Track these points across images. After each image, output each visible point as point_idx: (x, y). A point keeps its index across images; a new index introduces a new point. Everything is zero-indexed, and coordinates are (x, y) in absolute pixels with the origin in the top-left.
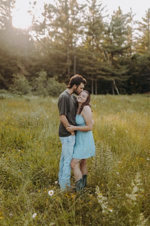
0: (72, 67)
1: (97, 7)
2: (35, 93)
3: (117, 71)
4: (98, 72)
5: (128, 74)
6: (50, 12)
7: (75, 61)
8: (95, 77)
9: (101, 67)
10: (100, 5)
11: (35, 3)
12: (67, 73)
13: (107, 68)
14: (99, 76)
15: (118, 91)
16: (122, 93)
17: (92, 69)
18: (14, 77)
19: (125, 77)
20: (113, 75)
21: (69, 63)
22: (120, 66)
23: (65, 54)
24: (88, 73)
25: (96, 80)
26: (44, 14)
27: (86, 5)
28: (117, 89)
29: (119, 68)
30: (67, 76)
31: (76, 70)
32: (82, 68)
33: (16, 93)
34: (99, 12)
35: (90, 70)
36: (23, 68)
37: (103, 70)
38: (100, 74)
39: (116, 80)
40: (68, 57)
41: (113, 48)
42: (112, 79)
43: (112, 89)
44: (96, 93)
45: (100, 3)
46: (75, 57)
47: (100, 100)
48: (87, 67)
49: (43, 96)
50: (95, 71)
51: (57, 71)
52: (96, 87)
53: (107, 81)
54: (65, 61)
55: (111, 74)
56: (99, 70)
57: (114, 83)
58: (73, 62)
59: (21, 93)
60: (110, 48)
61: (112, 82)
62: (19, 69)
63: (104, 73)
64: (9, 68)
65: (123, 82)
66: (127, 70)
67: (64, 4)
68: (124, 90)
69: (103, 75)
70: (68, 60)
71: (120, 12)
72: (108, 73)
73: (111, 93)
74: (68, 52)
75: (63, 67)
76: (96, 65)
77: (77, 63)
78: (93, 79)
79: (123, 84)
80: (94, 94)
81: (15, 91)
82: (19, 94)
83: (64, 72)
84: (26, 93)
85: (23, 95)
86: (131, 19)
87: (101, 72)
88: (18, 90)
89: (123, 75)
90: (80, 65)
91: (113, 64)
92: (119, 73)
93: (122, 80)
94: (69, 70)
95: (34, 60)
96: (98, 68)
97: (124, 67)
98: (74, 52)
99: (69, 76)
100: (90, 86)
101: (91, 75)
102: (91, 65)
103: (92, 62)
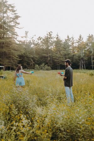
0: (50, 60)
1: (59, 38)
4: (60, 62)
8: (59, 64)
11: (35, 35)
12: (48, 62)
14: (60, 63)
17: (58, 61)
21: (49, 59)
23: (47, 56)
24: (56, 62)
31: (52, 61)
32: (54, 60)
35: (57, 61)
37: (62, 61)
40: (49, 56)
46: (51, 57)
50: (59, 61)
51: (44, 62)
54: (47, 58)
56: (60, 61)
60: (64, 53)
62: (31, 61)
63: (62, 62)
64: (28, 61)
71: (68, 37)
75: (47, 60)
78: (58, 64)
80: (59, 69)
83: (47, 62)
95: (36, 58)
98: (51, 54)
99: (49, 63)
100: (57, 67)
101: (57, 63)
102: (57, 60)
103: (57, 58)
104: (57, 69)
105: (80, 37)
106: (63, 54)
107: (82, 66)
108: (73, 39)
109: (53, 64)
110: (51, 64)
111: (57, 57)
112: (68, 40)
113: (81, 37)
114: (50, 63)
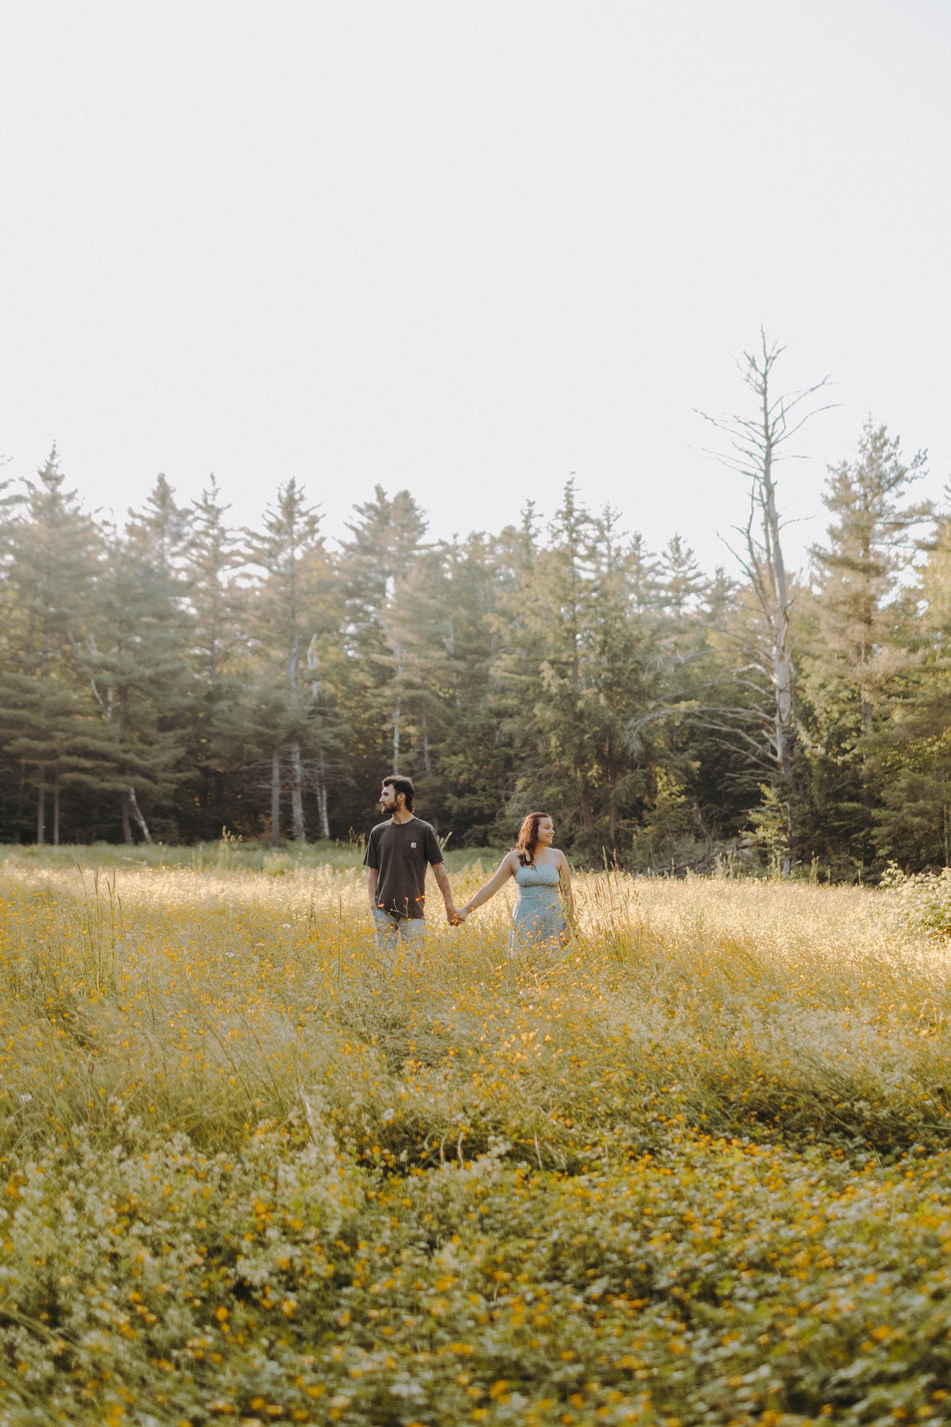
3: (140, 754)
4: (64, 759)
5: (178, 765)
8: (50, 776)
9: (79, 740)
13: (98, 743)
14: (70, 776)
15: (146, 831)
16: (161, 835)
17: (41, 746)
19: (169, 775)
20: (124, 768)
22: (153, 733)
24: (25, 761)
25: (57, 789)
28: (143, 823)
29: (149, 743)
37: (86, 753)
38: (74, 769)
39: (138, 790)
41: (122, 672)
42: (119, 784)
43: (121, 820)
44: (56, 837)
45: (71, 490)
48: (23, 742)
50: (52, 754)
52: (57, 818)
53: (102, 790)
55: (114, 765)
56: (70, 753)
57: (133, 799)
60: (112, 669)
61: (117, 797)
63: (88, 764)
65: (165, 795)
66: (181, 752)
68: (172, 824)
71: (164, 495)
72: (107, 764)
73: (115, 838)
76: (59, 734)
78: (43, 786)
79: (166, 803)
80: (49, 840)
87: (74, 760)
89: (166, 768)
92: (151, 762)
93: (160, 788)
96: (66, 745)
97: (170, 737)
100: (30, 811)
101: (32, 769)
102: (40, 734)
103: (40, 719)
104: (28, 838)
105: (290, 505)
106: (106, 676)
107: (298, 811)
108: (212, 524)
111: (34, 706)
112: (159, 525)
113: (303, 507)
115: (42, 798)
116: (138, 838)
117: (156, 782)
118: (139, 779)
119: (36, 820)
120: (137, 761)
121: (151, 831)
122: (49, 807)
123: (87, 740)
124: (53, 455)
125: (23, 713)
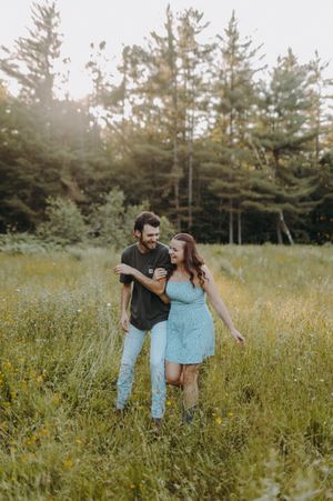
0: (184, 183)
1: (240, 50)
2: (97, 240)
3: (287, 191)
4: (244, 192)
5: (314, 197)
6: (134, 63)
7: (191, 169)
8: (236, 204)
9: (252, 180)
10: (246, 45)
11: (102, 45)
12: (172, 195)
13: (263, 183)
14: (247, 203)
15: (290, 237)
16: (300, 240)
17: (230, 185)
18: (49, 205)
19: (306, 203)
20: (279, 200)
21: (177, 174)
22: (294, 180)
23: (167, 154)
24: (220, 195)
25: (239, 211)
26: (123, 69)
27: (214, 46)
28: (288, 232)
29: (292, 185)
30: (172, 202)
31: (194, 189)
32: (207, 183)
33: (52, 241)
34: (245, 60)
35: (225, 190)
36: (72, 185)
37: (256, 189)
38: (249, 198)
39: (285, 212)
40: (176, 160)
41: (277, 140)
42: (277, 208)
43: (276, 231)
44: (240, 240)
45: (246, 42)
47: (250, 256)
48: (218, 183)
49: (113, 247)
51: (149, 193)
52: (240, 229)
53: (266, 213)
54: (168, 169)
55: (273, 197)
56: (246, 188)
57: (282, 218)
58: (186, 171)
59: (63, 241)
60: (271, 139)
61: (275, 215)
62: (65, 187)
63: (258, 196)
64: (40, 185)
65: (301, 216)
66: (313, 189)
67: (167, 44)
68: (306, 235)
69: (255, 200)
70: (175, 167)
71: (291, 60)
72: (268, 196)
73: (274, 241)
74: (175, 150)
75: (163, 182)
76: (239, 178)
77: (196, 173)
78: (231, 210)
79: (303, 221)
80: (236, 242)
81: (51, 237)
82: (58, 243)
83: (165, 195)
84: (75, 241)
85: (67, 247)
86: (318, 75)
87: (249, 193)
88: (57, 234)
89: (303, 199)
90: (202, 178)
91: (278, 175)
92: (293, 195)
93: (299, 211)
94: (177, 189)
95: (97, 168)
96: (244, 184)
97: (304, 181)
98: (189, 149)
99: (176, 202)
100: (225, 227)
101: (226, 201)
102: (229, 178)
103: (229, 170)
104: (225, 241)
106: (269, 142)
109: (198, 208)
110: (190, 209)
111: (224, 161)
114: (184, 204)
115: (231, 217)
116: (286, 242)
117: (297, 207)
118: (288, 206)
119: (228, 231)
120: (285, 194)
121: (293, 237)
122: (235, 224)
123: (257, 180)
124: (233, 19)
125: (218, 166)
